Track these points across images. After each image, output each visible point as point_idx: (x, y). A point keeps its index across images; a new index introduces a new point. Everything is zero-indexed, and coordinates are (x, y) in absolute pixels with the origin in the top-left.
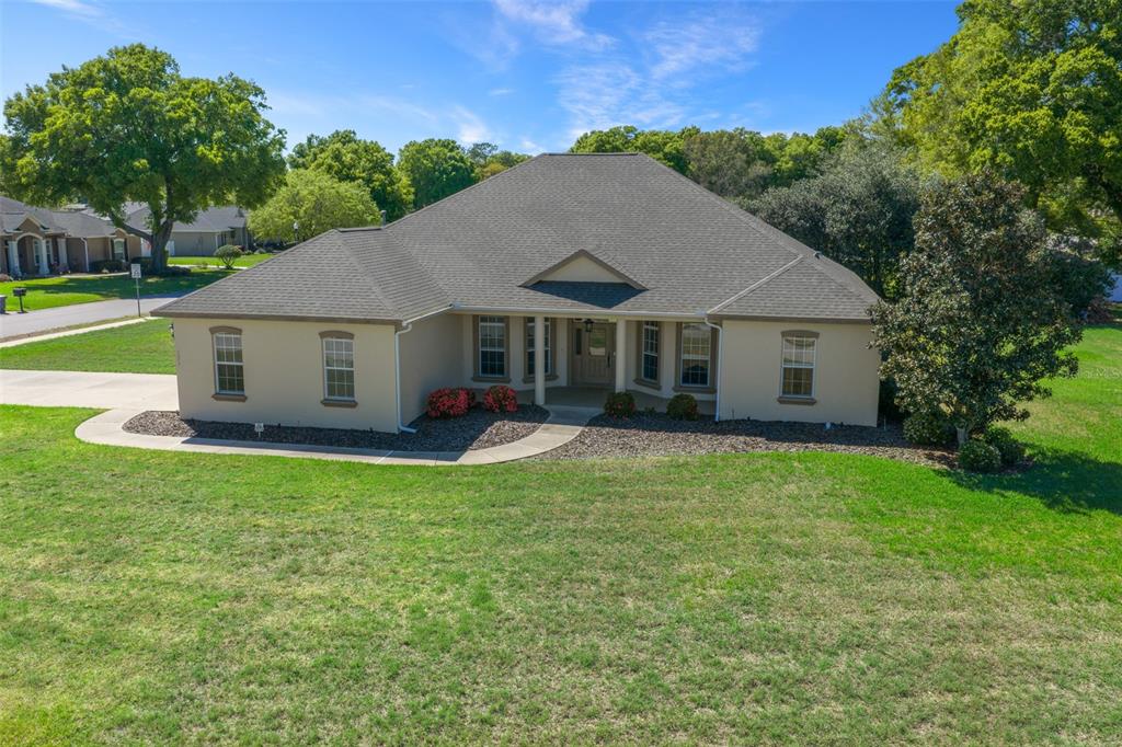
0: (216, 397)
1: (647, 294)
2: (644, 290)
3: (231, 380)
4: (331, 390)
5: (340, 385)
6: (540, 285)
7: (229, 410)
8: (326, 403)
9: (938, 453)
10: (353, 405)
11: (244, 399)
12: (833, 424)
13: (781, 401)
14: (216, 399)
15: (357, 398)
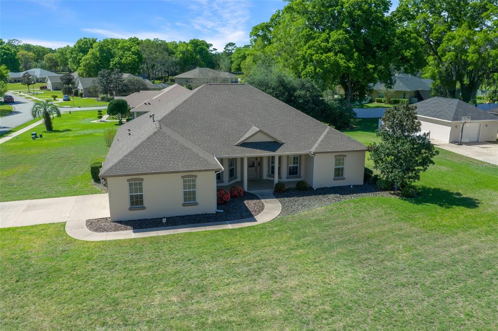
0: (131, 209)
1: (285, 145)
2: (283, 144)
3: (137, 201)
4: (185, 200)
5: (190, 197)
6: (244, 144)
7: (138, 214)
8: (184, 205)
9: (392, 192)
10: (196, 204)
11: (144, 208)
12: (353, 186)
13: (334, 179)
14: (130, 210)
15: (197, 201)
